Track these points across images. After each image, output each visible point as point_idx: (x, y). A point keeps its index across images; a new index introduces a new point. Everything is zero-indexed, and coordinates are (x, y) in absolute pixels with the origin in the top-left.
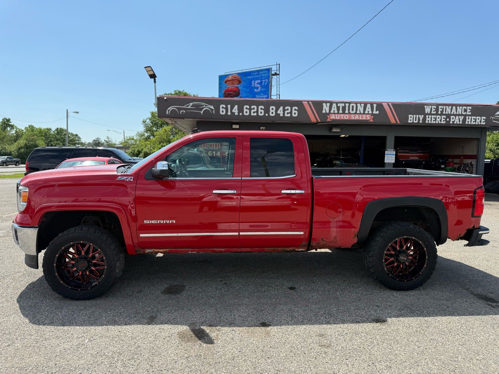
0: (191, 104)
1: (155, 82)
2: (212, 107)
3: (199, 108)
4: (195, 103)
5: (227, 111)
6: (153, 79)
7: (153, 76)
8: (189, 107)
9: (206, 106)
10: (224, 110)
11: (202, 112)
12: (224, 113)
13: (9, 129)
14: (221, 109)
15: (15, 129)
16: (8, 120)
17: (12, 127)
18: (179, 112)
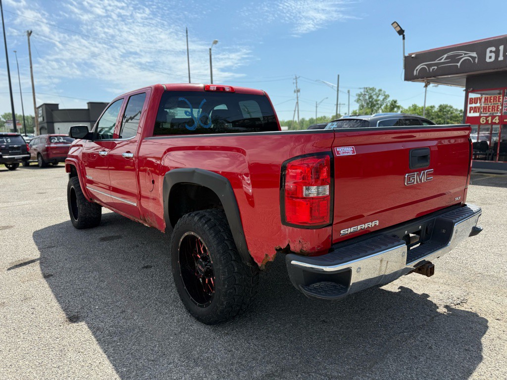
0: (445, 56)
1: (404, 38)
2: (474, 54)
3: (455, 59)
4: (450, 54)
5: (497, 56)
6: (402, 36)
7: (401, 32)
8: (442, 61)
9: (465, 54)
10: (493, 55)
11: (459, 64)
12: (493, 59)
13: (395, 109)
14: (488, 54)
15: (401, 109)
16: (395, 102)
17: (399, 107)
18: (429, 70)
